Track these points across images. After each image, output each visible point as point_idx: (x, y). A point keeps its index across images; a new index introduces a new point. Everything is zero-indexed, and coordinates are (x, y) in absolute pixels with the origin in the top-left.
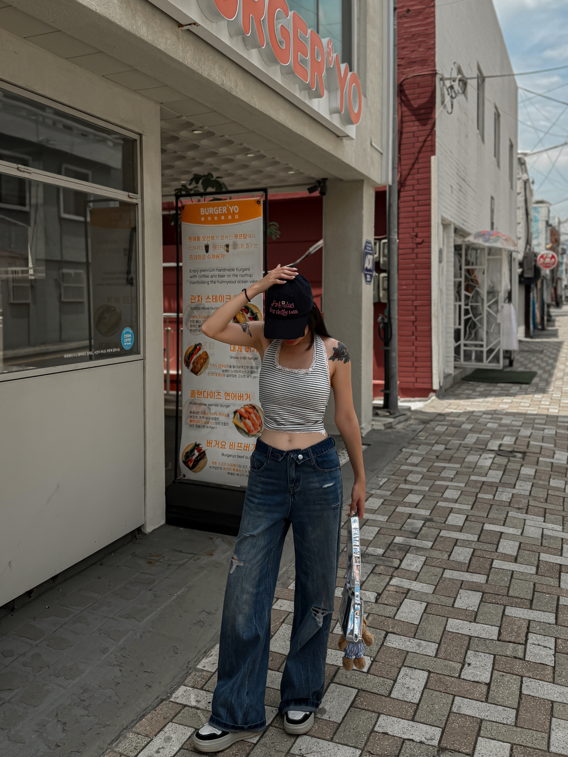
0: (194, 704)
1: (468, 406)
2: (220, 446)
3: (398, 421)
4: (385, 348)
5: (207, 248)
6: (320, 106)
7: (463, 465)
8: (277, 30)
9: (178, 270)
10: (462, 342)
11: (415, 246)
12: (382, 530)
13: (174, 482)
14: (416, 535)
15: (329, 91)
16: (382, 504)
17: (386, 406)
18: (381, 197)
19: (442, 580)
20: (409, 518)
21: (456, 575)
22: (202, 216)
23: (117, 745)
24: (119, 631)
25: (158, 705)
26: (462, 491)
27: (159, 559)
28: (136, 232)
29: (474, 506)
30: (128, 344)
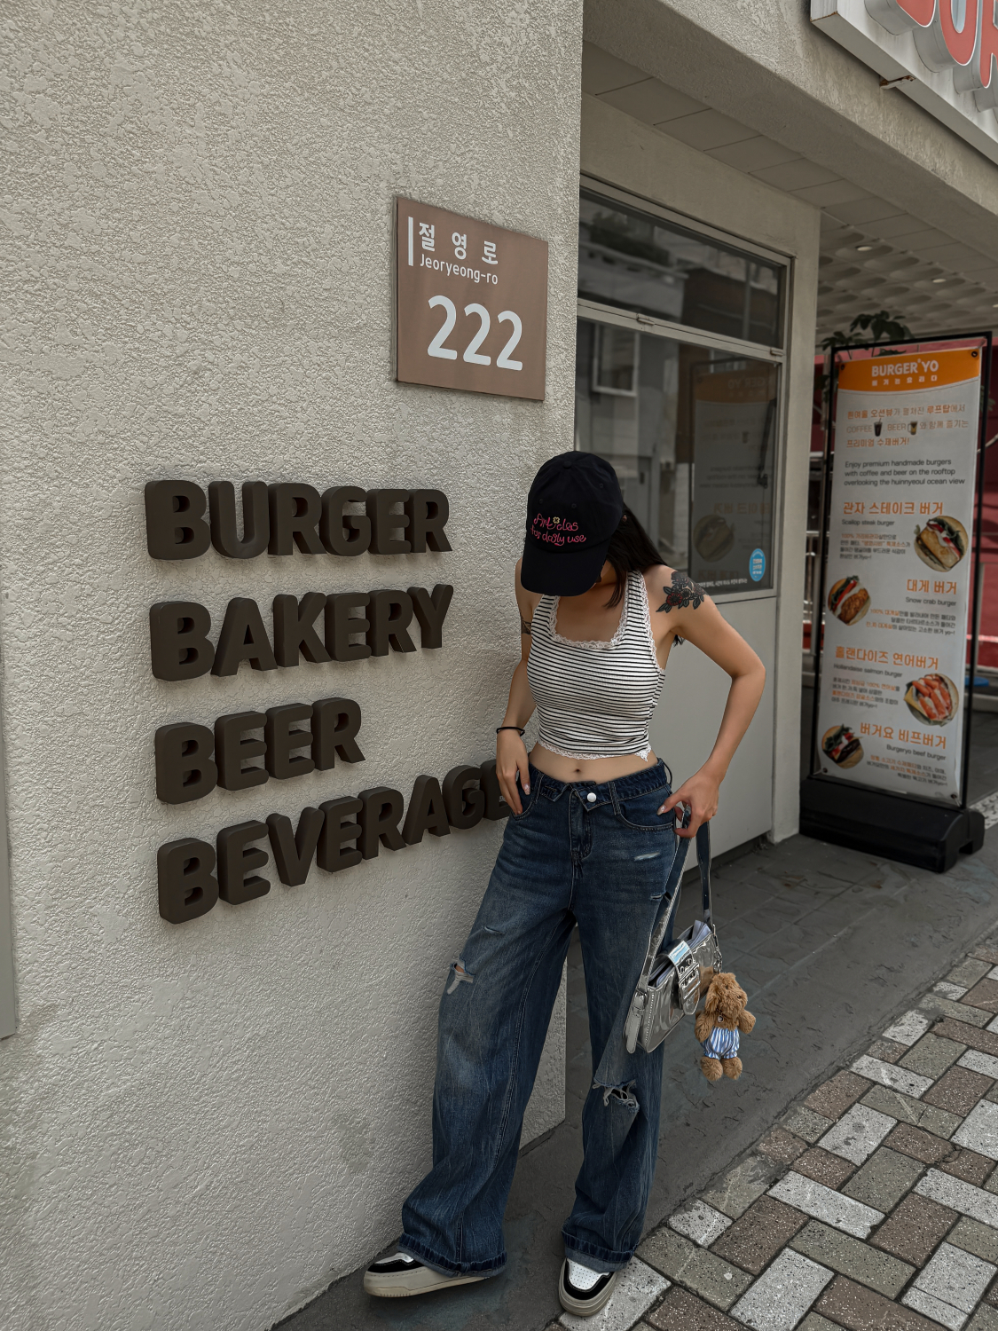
0: (888, 1082)
2: (883, 734)
5: (878, 428)
9: (829, 461)
13: (811, 778)
22: (875, 378)
23: (786, 1121)
25: (834, 1075)
28: (776, 406)
30: (758, 572)
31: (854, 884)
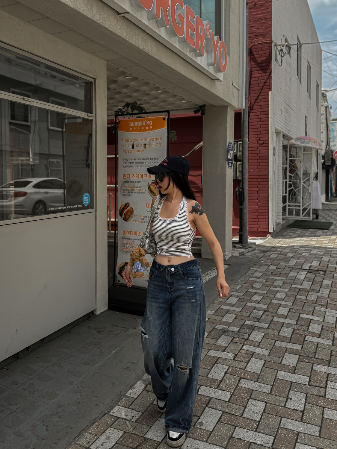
0: (124, 417)
1: (291, 242)
3: (248, 251)
4: (240, 207)
5: (133, 146)
6: (202, 61)
7: (287, 278)
8: (176, 16)
9: (116, 159)
10: (287, 203)
11: (259, 145)
12: (238, 316)
13: (113, 285)
14: (258, 320)
15: (207, 52)
16: (238, 301)
17: (240, 242)
18: (238, 116)
19: (274, 347)
20: (254, 309)
21: (283, 344)
22: (131, 127)
23: (78, 440)
24: (80, 372)
25: (102, 417)
26: (287, 294)
27: (104, 330)
28: (92, 136)
29: (294, 303)
30: (86, 202)
31: (125, 328)
